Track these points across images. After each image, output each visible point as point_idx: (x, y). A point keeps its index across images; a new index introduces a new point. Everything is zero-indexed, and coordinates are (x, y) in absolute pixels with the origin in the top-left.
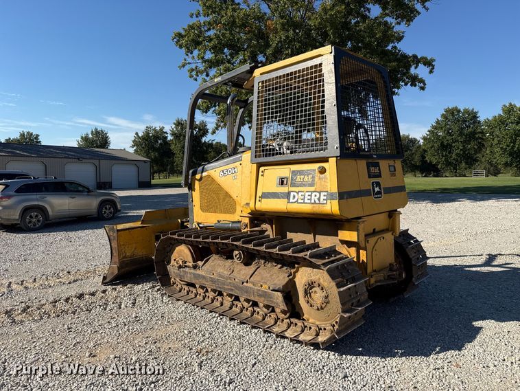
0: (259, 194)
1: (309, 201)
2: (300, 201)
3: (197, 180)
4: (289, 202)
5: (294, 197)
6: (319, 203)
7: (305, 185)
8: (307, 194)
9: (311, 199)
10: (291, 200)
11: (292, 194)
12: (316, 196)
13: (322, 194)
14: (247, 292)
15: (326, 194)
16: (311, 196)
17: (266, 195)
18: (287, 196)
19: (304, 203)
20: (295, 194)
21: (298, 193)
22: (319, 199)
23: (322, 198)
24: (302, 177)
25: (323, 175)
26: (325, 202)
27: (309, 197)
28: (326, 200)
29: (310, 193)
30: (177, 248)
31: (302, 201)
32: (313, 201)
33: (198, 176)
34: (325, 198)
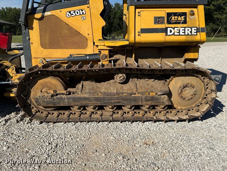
0: (138, 29)
1: (184, 34)
2: (176, 34)
3: (36, 19)
4: (167, 35)
5: (171, 31)
6: (192, 35)
7: (179, 23)
8: (181, 29)
9: (185, 32)
10: (169, 33)
11: (169, 29)
12: (188, 30)
13: (193, 29)
14: (135, 101)
15: (196, 28)
16: (185, 30)
17: (144, 31)
18: (165, 30)
19: (180, 35)
20: (172, 29)
21: (174, 28)
22: (191, 32)
23: (193, 31)
24: (176, 17)
25: (193, 17)
26: (196, 34)
27: (184, 31)
28: (197, 32)
29: (184, 29)
30: (39, 81)
31: (178, 34)
32: (186, 34)
33: (38, 16)
34: (196, 31)
